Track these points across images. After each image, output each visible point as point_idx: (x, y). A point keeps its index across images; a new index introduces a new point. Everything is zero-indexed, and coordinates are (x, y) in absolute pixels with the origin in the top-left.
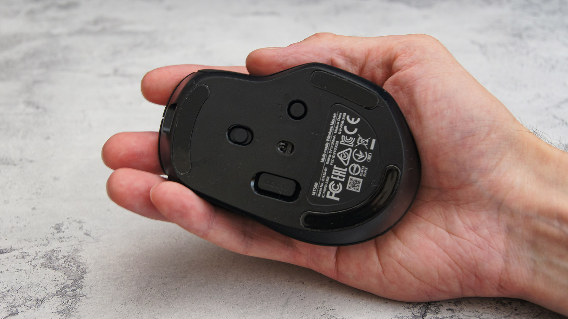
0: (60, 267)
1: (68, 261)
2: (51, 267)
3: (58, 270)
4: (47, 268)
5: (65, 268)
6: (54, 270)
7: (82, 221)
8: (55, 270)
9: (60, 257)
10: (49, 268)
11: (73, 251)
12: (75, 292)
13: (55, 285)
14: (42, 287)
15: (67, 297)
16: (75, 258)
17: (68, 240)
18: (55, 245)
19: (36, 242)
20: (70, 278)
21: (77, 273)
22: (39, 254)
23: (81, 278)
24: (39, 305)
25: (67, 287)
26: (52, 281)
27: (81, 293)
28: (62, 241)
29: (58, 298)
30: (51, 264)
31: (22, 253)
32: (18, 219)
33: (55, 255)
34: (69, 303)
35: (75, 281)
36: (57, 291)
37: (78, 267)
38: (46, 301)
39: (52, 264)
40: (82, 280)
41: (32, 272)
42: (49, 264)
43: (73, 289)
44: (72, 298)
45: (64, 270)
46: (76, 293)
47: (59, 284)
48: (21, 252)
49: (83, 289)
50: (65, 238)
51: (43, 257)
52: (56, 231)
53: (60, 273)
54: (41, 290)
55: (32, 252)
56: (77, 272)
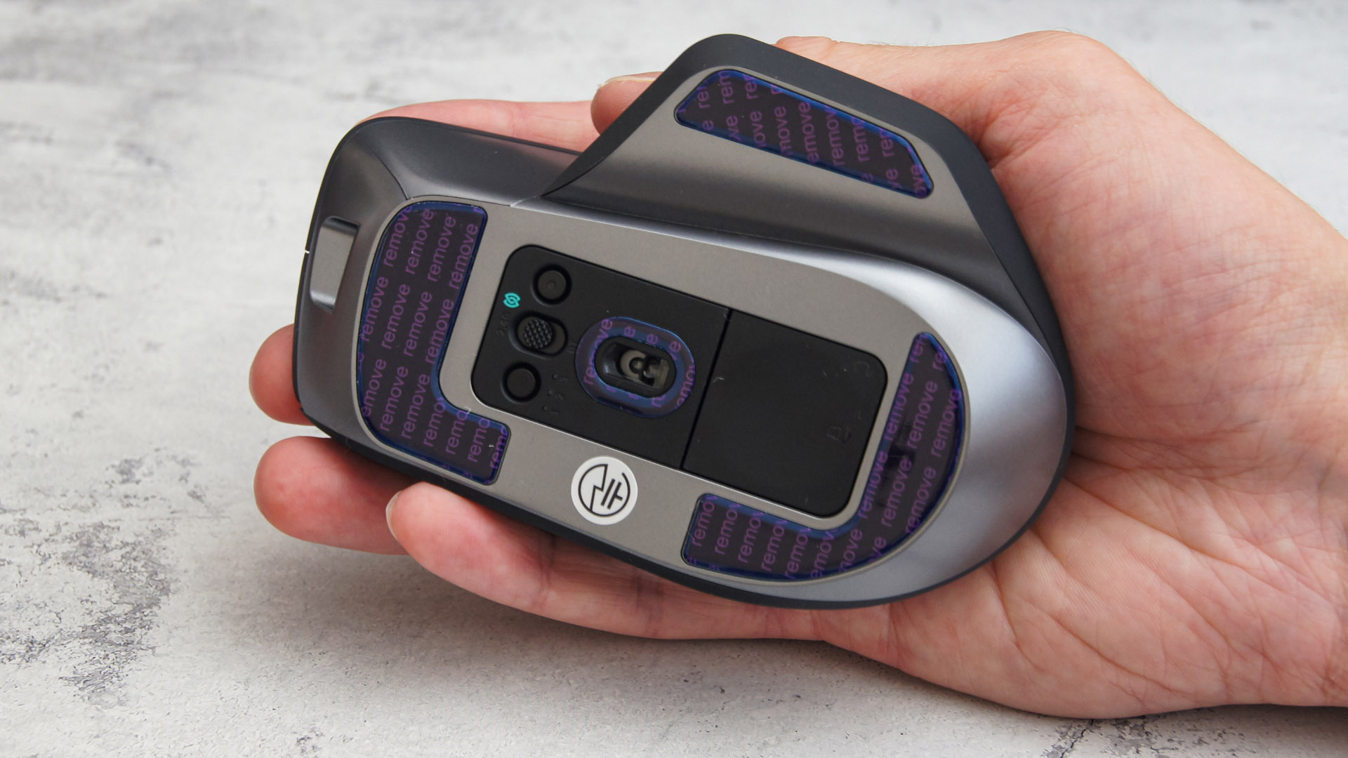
0: (109, 569)
1: (132, 556)
2: (85, 566)
3: (102, 575)
4: (75, 567)
5: (120, 574)
6: (91, 575)
7: (192, 461)
8: (94, 573)
9: (114, 543)
10: (80, 568)
11: (149, 532)
12: (129, 634)
13: (84, 610)
14: (50, 611)
15: (107, 644)
16: (150, 550)
17: (143, 504)
18: (108, 512)
19: (64, 499)
20: (126, 601)
21: (146, 590)
22: (64, 529)
23: (154, 603)
24: (32, 655)
25: (113, 621)
26: (80, 601)
27: (144, 641)
28: (129, 505)
29: (84, 644)
30: (88, 557)
31: (21, 520)
32: (32, 436)
33: (102, 536)
34: (109, 662)
35: (138, 608)
36: (85, 627)
37: (151, 576)
38: (53, 647)
39: (89, 560)
40: (155, 609)
41: (35, 572)
42: (83, 559)
43: (125, 628)
44: (120, 648)
45: (115, 576)
46: (132, 639)
47: (94, 611)
48: (21, 517)
49: (151, 631)
50: (139, 498)
51: (71, 539)
52: (119, 478)
53: (102, 585)
54: (48, 619)
55: (47, 523)
56: (147, 587)
